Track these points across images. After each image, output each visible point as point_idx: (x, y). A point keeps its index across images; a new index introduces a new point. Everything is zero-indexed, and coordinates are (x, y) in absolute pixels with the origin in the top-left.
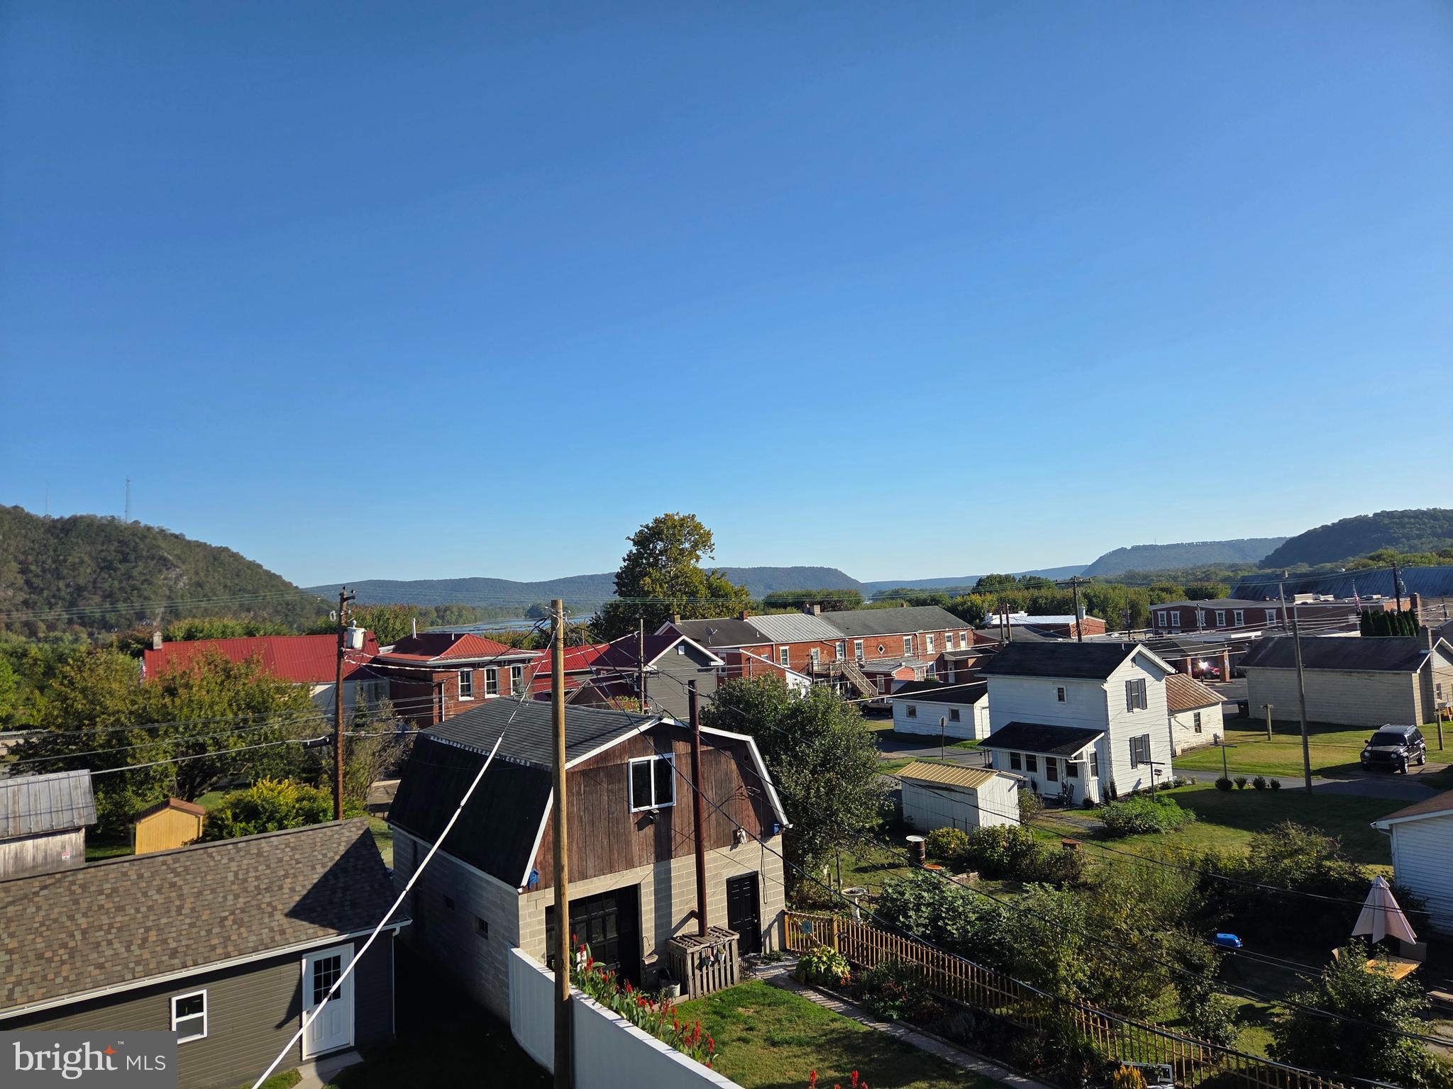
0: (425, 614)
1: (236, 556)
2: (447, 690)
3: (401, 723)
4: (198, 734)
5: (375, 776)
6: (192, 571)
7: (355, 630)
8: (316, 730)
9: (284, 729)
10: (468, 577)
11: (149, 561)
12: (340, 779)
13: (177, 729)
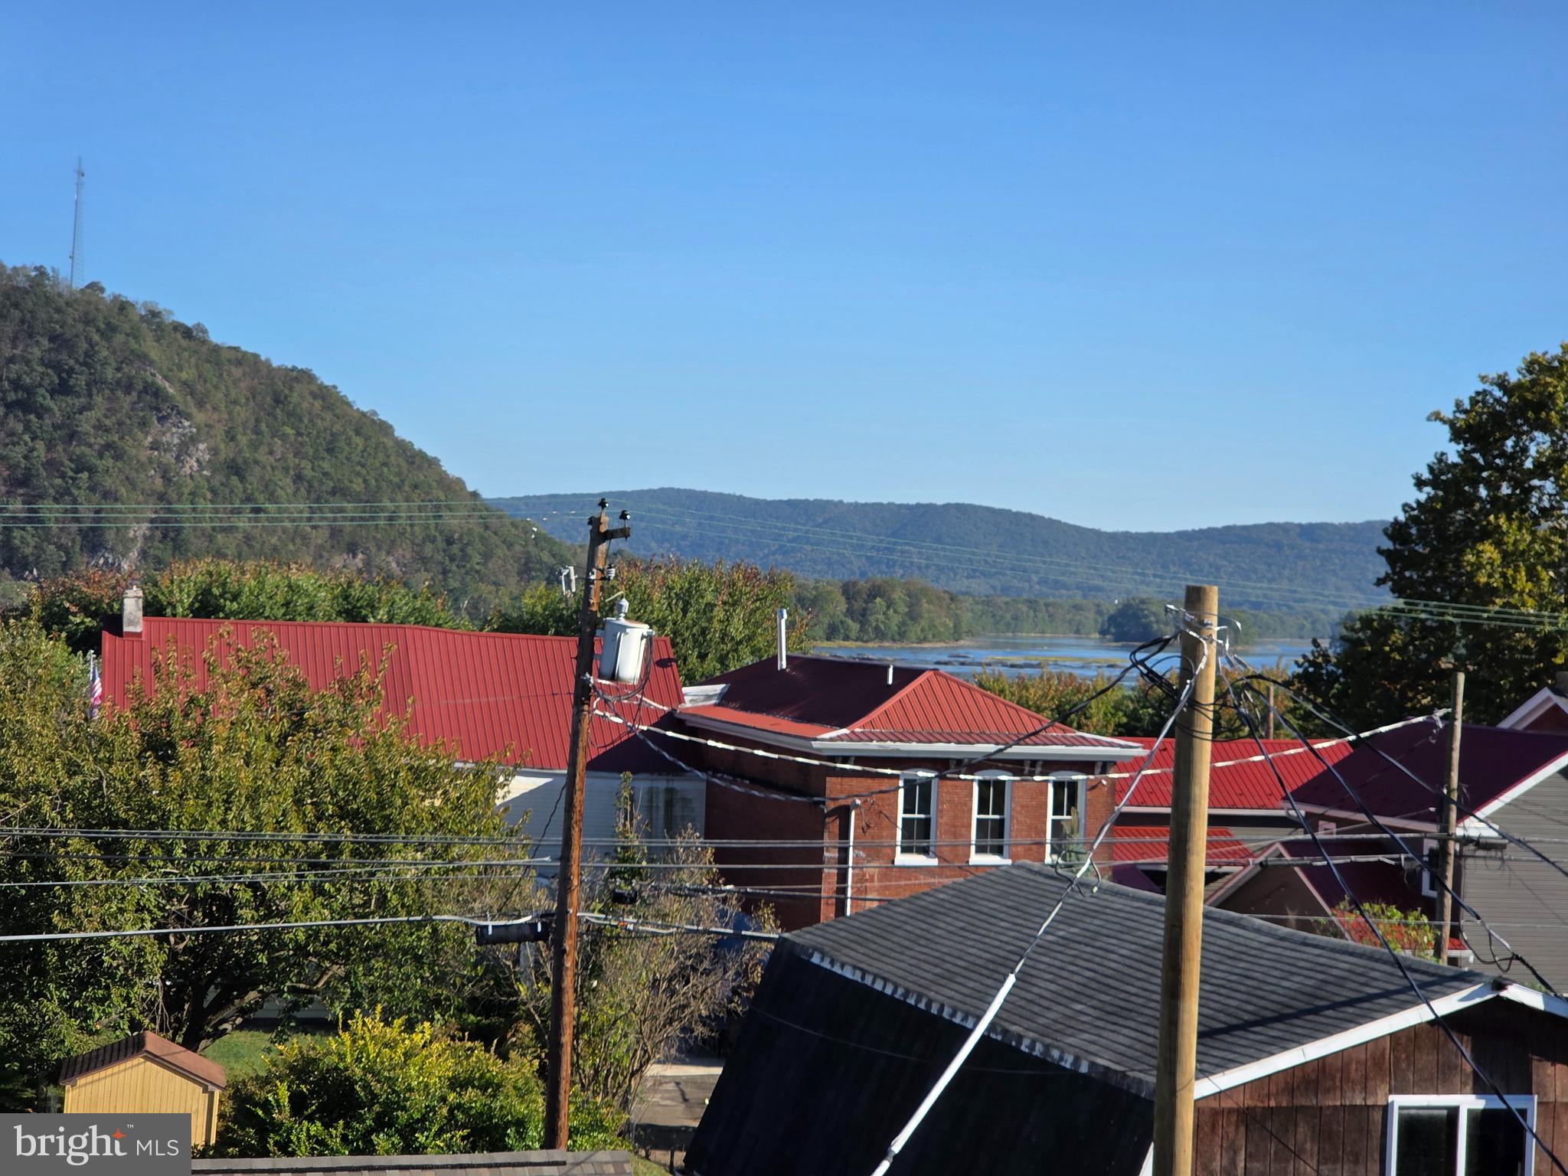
0: (814, 602)
1: (327, 397)
2: (863, 829)
3: (733, 909)
4: (218, 870)
5: (656, 1045)
6: (220, 430)
7: (623, 628)
8: (508, 896)
9: (429, 883)
10: (940, 501)
11: (119, 393)
12: (567, 1038)
13: (169, 851)
